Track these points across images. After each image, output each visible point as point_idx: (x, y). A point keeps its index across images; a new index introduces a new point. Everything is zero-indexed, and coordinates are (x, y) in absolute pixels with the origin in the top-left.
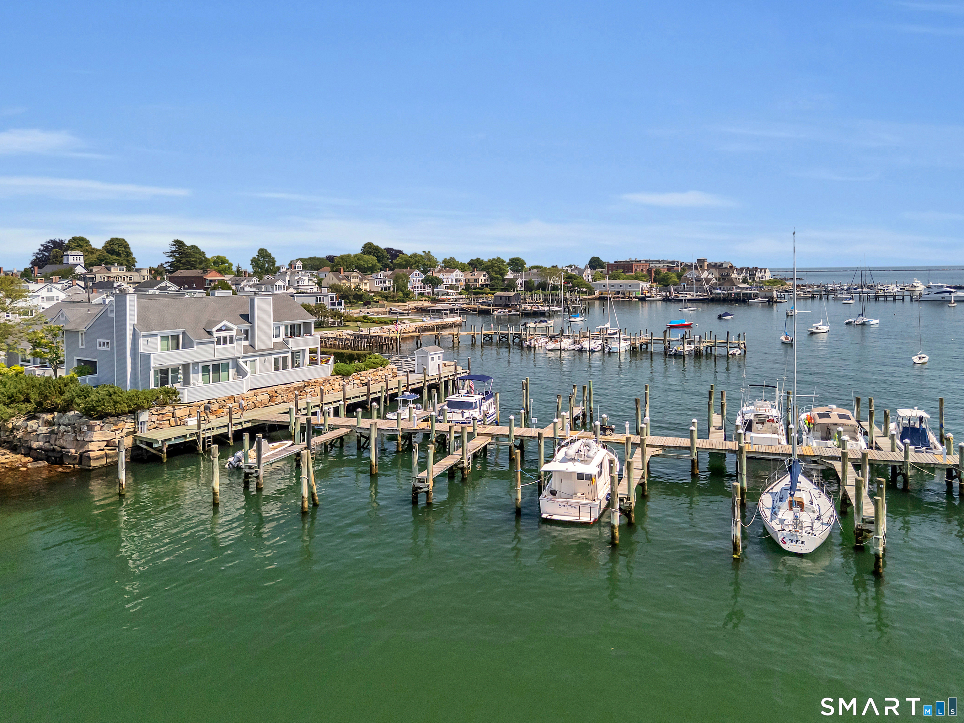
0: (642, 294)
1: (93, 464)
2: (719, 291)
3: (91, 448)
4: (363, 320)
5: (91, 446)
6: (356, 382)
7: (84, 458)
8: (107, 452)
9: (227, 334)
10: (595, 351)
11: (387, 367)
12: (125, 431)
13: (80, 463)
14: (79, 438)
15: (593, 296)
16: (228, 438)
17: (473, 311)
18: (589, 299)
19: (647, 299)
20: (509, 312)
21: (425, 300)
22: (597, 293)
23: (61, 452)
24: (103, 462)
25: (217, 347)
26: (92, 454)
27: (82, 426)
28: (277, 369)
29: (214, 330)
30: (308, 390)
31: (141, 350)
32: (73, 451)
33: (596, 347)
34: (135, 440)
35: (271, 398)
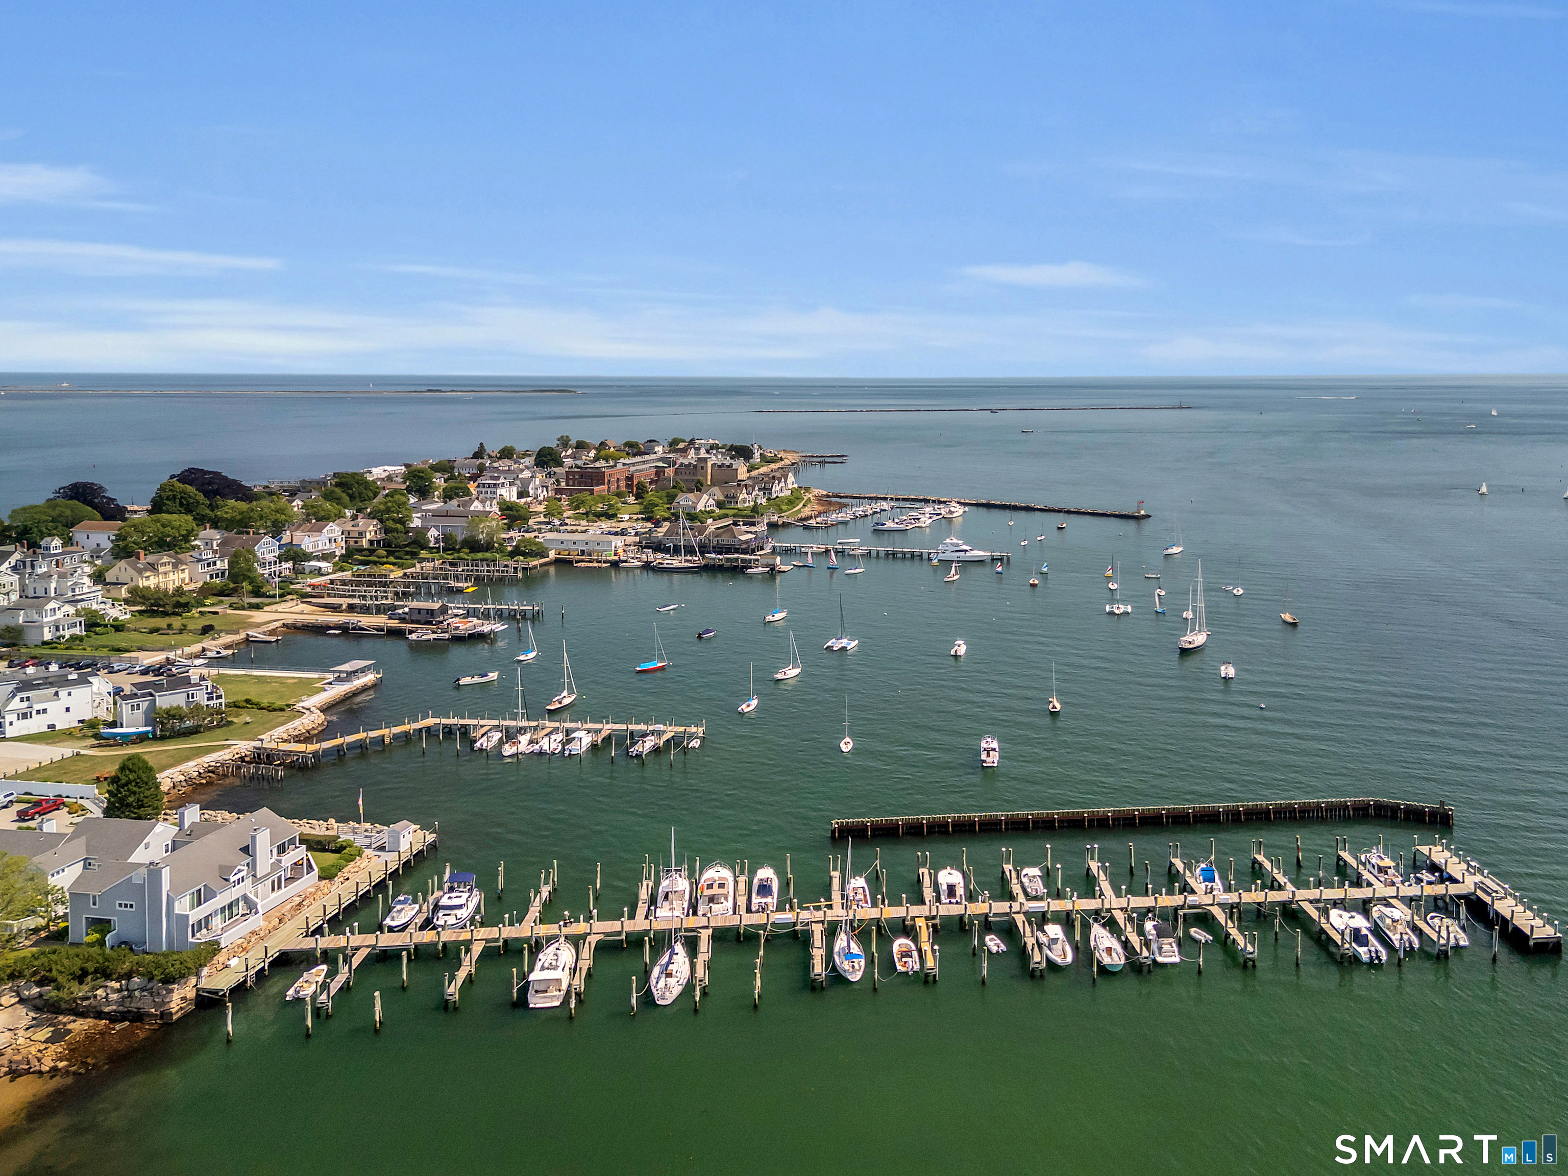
0: (615, 554)
1: (175, 1017)
2: (713, 556)
3: (172, 1006)
4: (244, 704)
5: (173, 1005)
6: (340, 880)
7: (165, 1015)
8: (182, 1005)
9: (239, 876)
10: (554, 754)
11: (363, 856)
12: (191, 986)
13: (161, 1018)
14: (157, 1000)
15: (547, 560)
16: (265, 971)
17: (377, 630)
18: (542, 565)
19: (622, 565)
20: (434, 632)
21: (292, 600)
22: (552, 555)
23: (139, 1012)
24: (179, 1014)
25: (233, 889)
26: (173, 1011)
27: (160, 991)
28: (273, 890)
29: (231, 877)
30: (304, 903)
31: (176, 912)
32: (153, 1010)
33: (555, 747)
34: (198, 990)
35: (280, 921)
